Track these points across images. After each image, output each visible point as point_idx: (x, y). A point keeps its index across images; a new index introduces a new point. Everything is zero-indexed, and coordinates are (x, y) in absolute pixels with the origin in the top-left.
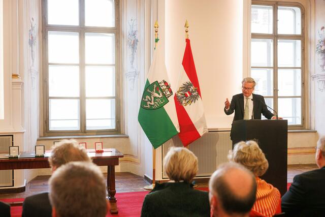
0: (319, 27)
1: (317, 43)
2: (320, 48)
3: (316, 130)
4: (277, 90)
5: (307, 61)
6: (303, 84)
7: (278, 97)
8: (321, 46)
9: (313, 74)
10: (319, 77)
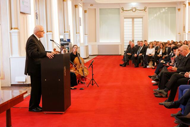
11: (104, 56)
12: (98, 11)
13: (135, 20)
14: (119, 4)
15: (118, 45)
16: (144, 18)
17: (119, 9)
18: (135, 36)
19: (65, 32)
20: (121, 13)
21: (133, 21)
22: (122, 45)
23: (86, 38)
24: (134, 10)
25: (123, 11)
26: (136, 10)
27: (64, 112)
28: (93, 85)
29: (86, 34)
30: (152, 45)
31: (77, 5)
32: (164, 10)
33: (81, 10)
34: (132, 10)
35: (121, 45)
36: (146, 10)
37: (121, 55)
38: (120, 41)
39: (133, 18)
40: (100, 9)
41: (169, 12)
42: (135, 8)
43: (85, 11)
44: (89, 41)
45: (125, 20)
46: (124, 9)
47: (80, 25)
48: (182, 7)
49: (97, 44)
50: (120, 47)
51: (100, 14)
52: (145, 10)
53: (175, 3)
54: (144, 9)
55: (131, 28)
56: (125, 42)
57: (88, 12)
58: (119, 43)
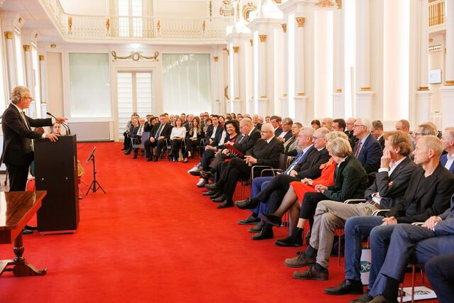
12: (66, 58)
13: (138, 75)
14: (107, 45)
15: (107, 123)
16: (154, 72)
17: (108, 54)
18: (139, 106)
20: (111, 61)
21: (134, 78)
22: (115, 123)
24: (136, 57)
25: (115, 59)
26: (139, 57)
27: (74, 231)
28: (94, 190)
29: (43, 101)
30: (180, 122)
31: (29, 46)
32: (186, 58)
33: (34, 54)
34: (131, 57)
35: (113, 122)
36: (157, 58)
37: (113, 141)
38: (110, 116)
39: (134, 73)
40: (69, 53)
41: (198, 62)
42: (137, 53)
43: (41, 58)
45: (120, 75)
46: (117, 56)
47: (35, 85)
48: (221, 54)
50: (111, 125)
51: (71, 63)
52: (155, 58)
53: (209, 47)
54: (153, 56)
55: (131, 90)
56: (119, 117)
57: (45, 58)
58: (109, 118)
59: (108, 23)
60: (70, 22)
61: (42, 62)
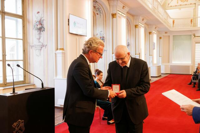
0: (35, 11)
1: (34, 23)
2: (36, 26)
3: (34, 83)
4: (5, 55)
5: (27, 35)
6: (24, 51)
7: (6, 61)
8: (37, 25)
9: (31, 44)
10: (37, 46)
11: (175, 75)
12: (171, 38)
14: (191, 31)
15: (188, 67)
17: (191, 35)
19: (136, 54)
20: (192, 38)
23: (161, 59)
25: (195, 37)
29: (160, 56)
31: (151, 32)
35: (192, 66)
37: (191, 75)
38: (190, 63)
40: (173, 36)
43: (160, 38)
44: (163, 62)
45: (197, 44)
46: (196, 35)
49: (170, 64)
50: (191, 68)
51: (174, 40)
56: (196, 63)
57: (162, 38)
58: (190, 64)
59: (191, 21)
60: (174, 22)
61: (161, 39)
